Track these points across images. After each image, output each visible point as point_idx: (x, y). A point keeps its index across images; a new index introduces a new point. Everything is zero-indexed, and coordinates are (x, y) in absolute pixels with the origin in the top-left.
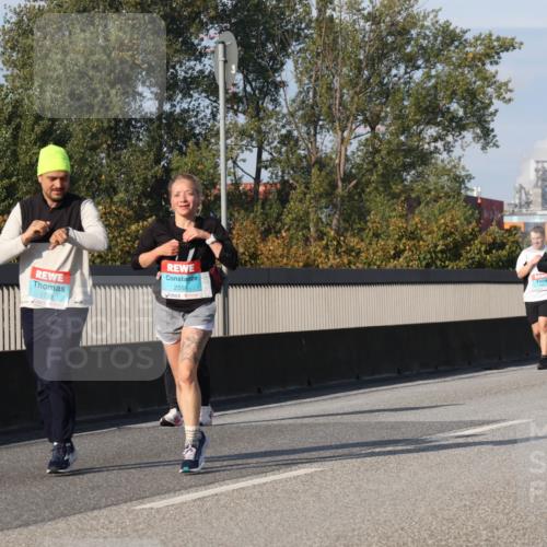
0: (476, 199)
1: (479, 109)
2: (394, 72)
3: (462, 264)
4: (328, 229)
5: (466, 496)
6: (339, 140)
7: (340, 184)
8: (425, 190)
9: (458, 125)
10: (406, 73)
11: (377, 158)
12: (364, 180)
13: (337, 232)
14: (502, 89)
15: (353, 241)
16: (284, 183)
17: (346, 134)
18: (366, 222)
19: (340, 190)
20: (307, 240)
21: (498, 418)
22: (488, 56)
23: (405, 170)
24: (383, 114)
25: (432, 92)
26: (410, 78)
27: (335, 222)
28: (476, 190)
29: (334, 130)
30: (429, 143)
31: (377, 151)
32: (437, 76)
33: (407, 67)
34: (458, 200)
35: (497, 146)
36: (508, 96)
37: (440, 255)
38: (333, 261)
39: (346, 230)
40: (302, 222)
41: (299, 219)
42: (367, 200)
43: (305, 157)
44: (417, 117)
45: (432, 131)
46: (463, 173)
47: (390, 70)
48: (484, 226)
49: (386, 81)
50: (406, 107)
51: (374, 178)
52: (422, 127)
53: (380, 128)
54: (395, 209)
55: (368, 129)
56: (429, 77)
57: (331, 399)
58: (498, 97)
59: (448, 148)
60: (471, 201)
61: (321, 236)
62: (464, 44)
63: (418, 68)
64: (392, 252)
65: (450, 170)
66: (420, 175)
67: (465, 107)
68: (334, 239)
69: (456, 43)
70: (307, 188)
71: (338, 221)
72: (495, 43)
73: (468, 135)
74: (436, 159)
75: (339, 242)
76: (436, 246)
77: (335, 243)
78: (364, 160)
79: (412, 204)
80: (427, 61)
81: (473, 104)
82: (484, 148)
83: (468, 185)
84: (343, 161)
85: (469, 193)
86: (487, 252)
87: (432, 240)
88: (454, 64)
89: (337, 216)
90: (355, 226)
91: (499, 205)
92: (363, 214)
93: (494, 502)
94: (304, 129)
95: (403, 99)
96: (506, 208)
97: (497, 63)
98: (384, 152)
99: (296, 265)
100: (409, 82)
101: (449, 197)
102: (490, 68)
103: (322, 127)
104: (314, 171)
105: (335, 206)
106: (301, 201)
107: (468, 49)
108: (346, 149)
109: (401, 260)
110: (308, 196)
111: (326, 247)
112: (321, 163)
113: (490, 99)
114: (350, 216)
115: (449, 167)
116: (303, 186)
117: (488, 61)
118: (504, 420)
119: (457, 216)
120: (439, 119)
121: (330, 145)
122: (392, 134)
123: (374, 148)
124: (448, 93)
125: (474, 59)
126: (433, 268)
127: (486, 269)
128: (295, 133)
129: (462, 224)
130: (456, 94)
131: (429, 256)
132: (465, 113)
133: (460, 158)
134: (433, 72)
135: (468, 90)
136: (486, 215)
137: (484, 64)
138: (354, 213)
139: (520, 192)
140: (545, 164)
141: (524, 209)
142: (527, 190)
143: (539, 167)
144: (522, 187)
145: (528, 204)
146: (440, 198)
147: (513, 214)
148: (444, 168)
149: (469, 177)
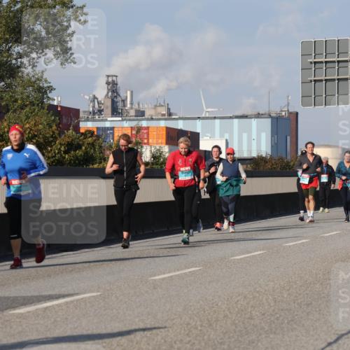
0: (57, 106)
21: (72, 292)
28: (57, 99)
30: (16, 59)
34: (42, 108)
44: (7, 36)
45: (19, 49)
46: (46, 85)
48: (63, 129)
52: (10, 45)
60: (53, 108)
65: (35, 82)
66: (8, 86)
74: (23, 72)
83: (50, 95)
85: (51, 102)
86: (66, 152)
91: (76, 113)
96: (81, 115)
101: (34, 105)
115: (33, 79)
118: (77, 294)
119: (40, 121)
127: (65, 166)
129: (44, 128)
133: (43, 72)
136: (65, 121)
139: (94, 101)
140: (114, 78)
141: (97, 117)
142: (99, 99)
143: (110, 79)
144: (95, 98)
145: (100, 111)
146: (26, 106)
147: (87, 120)
148: (29, 81)
149: (51, 89)
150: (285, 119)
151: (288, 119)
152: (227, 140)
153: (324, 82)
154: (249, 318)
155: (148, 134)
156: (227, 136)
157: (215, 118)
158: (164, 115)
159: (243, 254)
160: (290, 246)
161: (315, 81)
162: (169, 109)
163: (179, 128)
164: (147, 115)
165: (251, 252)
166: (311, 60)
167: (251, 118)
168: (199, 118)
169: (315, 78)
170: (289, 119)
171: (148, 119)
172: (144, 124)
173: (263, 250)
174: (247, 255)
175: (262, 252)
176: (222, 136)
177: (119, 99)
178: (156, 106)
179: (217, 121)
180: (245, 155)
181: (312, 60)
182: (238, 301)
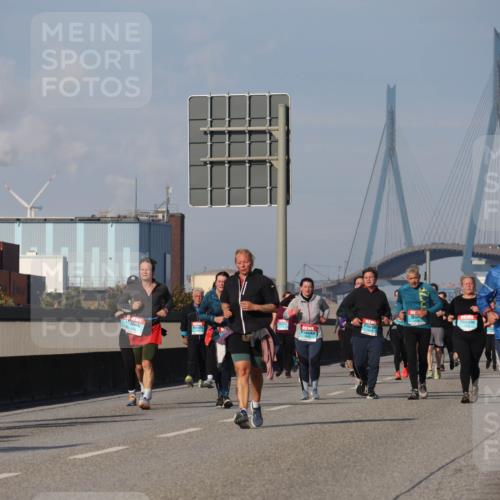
150: (163, 225)
151: (167, 225)
152: (65, 259)
153: (227, 165)
156: (65, 252)
157: (45, 221)
159: (91, 451)
160: (168, 439)
161: (212, 163)
165: (103, 448)
166: (205, 129)
167: (106, 222)
168: (18, 220)
169: (213, 159)
170: (170, 226)
173: (124, 444)
174: (97, 452)
175: (120, 448)
176: (57, 251)
179: (49, 227)
180: (96, 284)
181: (207, 128)
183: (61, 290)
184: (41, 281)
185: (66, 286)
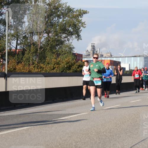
0: (75, 53)
1: (77, 30)
2: (54, 19)
3: (71, 71)
4: (35, 62)
5: (70, 134)
6: (39, 38)
7: (39, 49)
8: (62, 51)
9: (71, 34)
10: (58, 20)
11: (49, 42)
12: (45, 49)
13: (38, 62)
14: (83, 24)
15: (42, 65)
16: (24, 49)
17: (41, 36)
18: (46, 60)
19: (39, 51)
20: (29, 65)
22: (80, 15)
23: (56, 46)
24: (51, 31)
25: (64, 25)
26: (59, 21)
27: (37, 60)
28: (75, 51)
29: (38, 35)
30: (63, 39)
31: (49, 41)
32: (66, 21)
33: (58, 18)
34: (71, 54)
35: (81, 40)
36: (84, 26)
37: (65, 69)
38: (36, 70)
39: (40, 62)
40: (28, 60)
41: (27, 59)
42: (46, 54)
43: (30, 42)
44: (60, 32)
45: (64, 35)
46: (72, 47)
47: (53, 19)
48: (77, 61)
49: (52, 22)
50: (57, 29)
51: (48, 48)
52: (61, 34)
53: (50, 34)
54: (53, 57)
55: (47, 35)
56: (64, 21)
57: (34, 108)
58: (82, 26)
59: (68, 40)
60: (74, 54)
61: (33, 63)
62: (73, 12)
63: (61, 18)
64: (52, 68)
65: (69, 46)
66: (60, 47)
67: (73, 29)
68: (37, 64)
69: (71, 12)
70: (30, 51)
71: (38, 60)
72: (82, 12)
73: (74, 36)
74: (65, 43)
75: (38, 66)
76: (64, 66)
77: (37, 65)
78: (45, 43)
79: (58, 55)
80: (63, 16)
81: (75, 28)
82: (78, 40)
83: (73, 50)
84: (40, 43)
85: (73, 52)
86: (78, 68)
87: (63, 65)
88: (70, 17)
89: (38, 58)
90: (42, 61)
91: (81, 56)
92: (45, 58)
93: (77, 135)
94: (29, 35)
95: (57, 27)
96: (83, 56)
97: (82, 17)
98: (51, 41)
99: (26, 71)
100: (58, 22)
101: (68, 53)
102: (80, 18)
103: (34, 34)
104: (32, 46)
105: (37, 55)
106: (28, 54)
107: (74, 13)
108: (41, 40)
109: (55, 70)
110: (30, 53)
111: (34, 67)
112: (34, 44)
113: (80, 27)
114: (41, 58)
115: (68, 45)
116: (29, 50)
117: (79, 17)
119: (70, 58)
120: (66, 32)
121: (36, 39)
122: (53, 36)
123: (48, 40)
124: (69, 25)
125: (76, 16)
126: (63, 72)
127: (77, 73)
128: (27, 36)
129: (71, 60)
130: (71, 25)
131: (62, 69)
132: (73, 30)
133: (71, 43)
134: (65, 20)
135: (74, 24)
136: (78, 58)
137: (78, 18)
138: (42, 58)
139: (87, 52)
140: (94, 44)
141: (88, 57)
142: (89, 51)
143: (92, 45)
144: (88, 51)
145: (89, 55)
146: (66, 53)
147: (85, 58)
148: (67, 45)
149: (74, 48)
154: (136, 121)
155: (104, 62)
156: (129, 63)
157: (126, 57)
158: (109, 56)
162: (111, 54)
163: (114, 60)
164: (104, 56)
165: (137, 100)
167: (137, 57)
168: (121, 57)
171: (104, 57)
172: (103, 59)
174: (135, 101)
175: (140, 100)
176: (128, 63)
177: (95, 51)
178: (107, 53)
179: (126, 58)
182: (132, 116)
183: (128, 70)
184: (125, 68)
185: (130, 69)
